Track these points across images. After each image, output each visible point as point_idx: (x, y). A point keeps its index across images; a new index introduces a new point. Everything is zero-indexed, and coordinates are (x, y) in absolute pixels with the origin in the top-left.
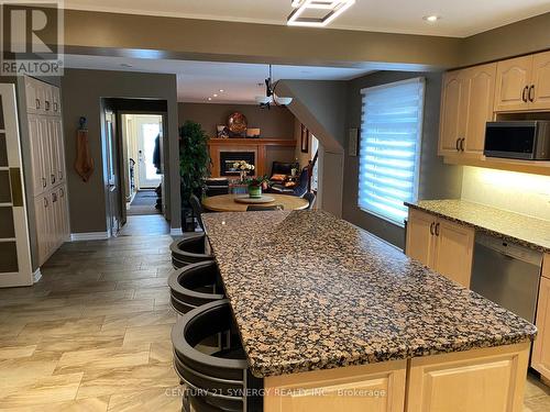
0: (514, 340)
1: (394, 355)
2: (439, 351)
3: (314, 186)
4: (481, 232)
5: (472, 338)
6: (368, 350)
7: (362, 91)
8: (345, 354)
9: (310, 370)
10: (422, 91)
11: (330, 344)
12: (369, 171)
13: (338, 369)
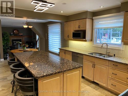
0: (79, 67)
1: (61, 72)
2: (68, 70)
3: (38, 47)
4: (73, 52)
5: (73, 68)
6: (56, 72)
7: (48, 25)
8: (53, 73)
9: (47, 76)
10: (60, 26)
11: (50, 72)
12: (51, 43)
13: (52, 76)
